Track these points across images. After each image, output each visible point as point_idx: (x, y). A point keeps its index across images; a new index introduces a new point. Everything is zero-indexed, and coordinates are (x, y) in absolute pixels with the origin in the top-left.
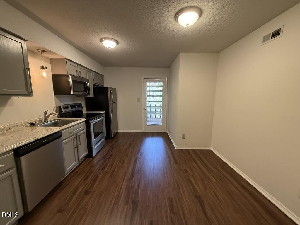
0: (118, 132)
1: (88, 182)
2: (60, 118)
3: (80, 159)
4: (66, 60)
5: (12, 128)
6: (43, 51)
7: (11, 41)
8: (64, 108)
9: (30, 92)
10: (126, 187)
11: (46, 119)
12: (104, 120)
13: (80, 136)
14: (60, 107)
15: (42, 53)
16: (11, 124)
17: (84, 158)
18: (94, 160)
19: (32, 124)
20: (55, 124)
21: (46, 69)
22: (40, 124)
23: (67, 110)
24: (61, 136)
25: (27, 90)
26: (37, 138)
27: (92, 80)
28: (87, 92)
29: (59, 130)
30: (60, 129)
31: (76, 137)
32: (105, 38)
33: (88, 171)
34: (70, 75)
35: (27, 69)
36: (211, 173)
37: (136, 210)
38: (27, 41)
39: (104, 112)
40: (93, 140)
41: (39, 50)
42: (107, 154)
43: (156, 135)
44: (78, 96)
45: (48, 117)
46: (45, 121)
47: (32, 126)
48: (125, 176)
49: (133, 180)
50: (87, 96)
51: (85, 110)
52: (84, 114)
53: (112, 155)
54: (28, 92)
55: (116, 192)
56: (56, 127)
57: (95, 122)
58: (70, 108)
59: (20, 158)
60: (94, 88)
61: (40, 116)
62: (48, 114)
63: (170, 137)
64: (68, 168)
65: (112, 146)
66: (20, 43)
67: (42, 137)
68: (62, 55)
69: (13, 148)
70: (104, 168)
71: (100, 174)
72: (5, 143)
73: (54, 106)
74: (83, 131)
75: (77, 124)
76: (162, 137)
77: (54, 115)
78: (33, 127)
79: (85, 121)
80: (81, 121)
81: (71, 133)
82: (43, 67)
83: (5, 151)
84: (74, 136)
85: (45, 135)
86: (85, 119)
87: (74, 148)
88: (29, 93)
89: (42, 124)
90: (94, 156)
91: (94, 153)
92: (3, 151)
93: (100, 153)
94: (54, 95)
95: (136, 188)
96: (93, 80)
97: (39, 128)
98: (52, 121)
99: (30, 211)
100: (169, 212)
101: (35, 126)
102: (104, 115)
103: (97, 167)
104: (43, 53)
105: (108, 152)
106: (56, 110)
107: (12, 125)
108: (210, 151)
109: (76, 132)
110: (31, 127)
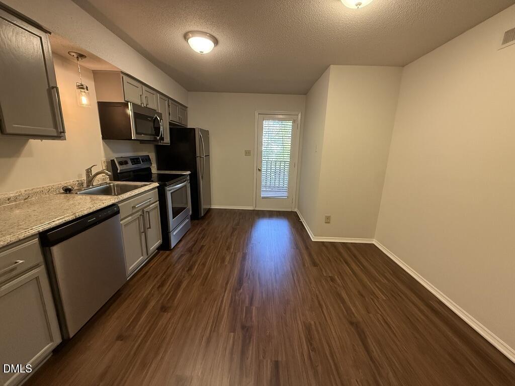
0: (212, 207)
1: (165, 291)
2: (114, 181)
3: (150, 252)
4: (122, 75)
5: (33, 196)
6: (81, 56)
7: (22, 32)
8: (121, 163)
9: (61, 132)
10: (229, 301)
11: (90, 181)
12: (189, 185)
13: (149, 212)
14: (113, 161)
15: (78, 60)
16: (31, 188)
17: (157, 251)
18: (173, 254)
19: (68, 190)
20: (107, 191)
21: (87, 90)
22: (80, 190)
23: (124, 167)
24: (118, 212)
25: (56, 127)
26: (77, 214)
27: (167, 114)
28: (158, 136)
29: (114, 202)
30: (116, 201)
31: (143, 215)
32: (194, 33)
33: (165, 273)
34: (129, 103)
35: (53, 88)
36: (376, 283)
37: (250, 342)
38: (50, 33)
39: (189, 173)
40: (172, 221)
41: (73, 54)
42: (195, 244)
43: (277, 216)
44: (142, 142)
45: (94, 177)
46: (88, 186)
47: (67, 193)
48: (227, 284)
49: (241, 290)
50: (160, 144)
51: (156, 167)
52: (153, 176)
53: (203, 246)
54: (57, 132)
55: (214, 309)
56: (109, 197)
57: (173, 189)
58: (130, 162)
59: (51, 248)
60: (171, 129)
61: (80, 176)
62: (94, 172)
63: (302, 220)
64: (131, 267)
65: (202, 230)
66: (38, 36)
67: (86, 212)
68: (114, 64)
69: (38, 231)
70: (190, 269)
71: (184, 279)
72: (23, 223)
73: (104, 159)
74: (154, 205)
75: (144, 192)
76: (288, 219)
77: (104, 175)
78: (68, 195)
79: (158, 187)
80: (151, 188)
81: (134, 207)
82: (81, 87)
83: (24, 236)
84: (140, 213)
85: (91, 211)
86: (157, 184)
87: (140, 233)
88: (60, 135)
89: (84, 190)
90: (172, 248)
91: (173, 243)
92: (21, 237)
93: (182, 243)
94: (103, 139)
95: (247, 305)
96: (169, 114)
97: (80, 196)
98: (101, 185)
99: (71, 336)
100: (306, 347)
101: (72, 193)
102: (188, 178)
103: (180, 266)
104: (80, 59)
105: (197, 241)
106: (107, 166)
107: (32, 190)
108: (372, 247)
109: (143, 206)
110: (66, 195)
